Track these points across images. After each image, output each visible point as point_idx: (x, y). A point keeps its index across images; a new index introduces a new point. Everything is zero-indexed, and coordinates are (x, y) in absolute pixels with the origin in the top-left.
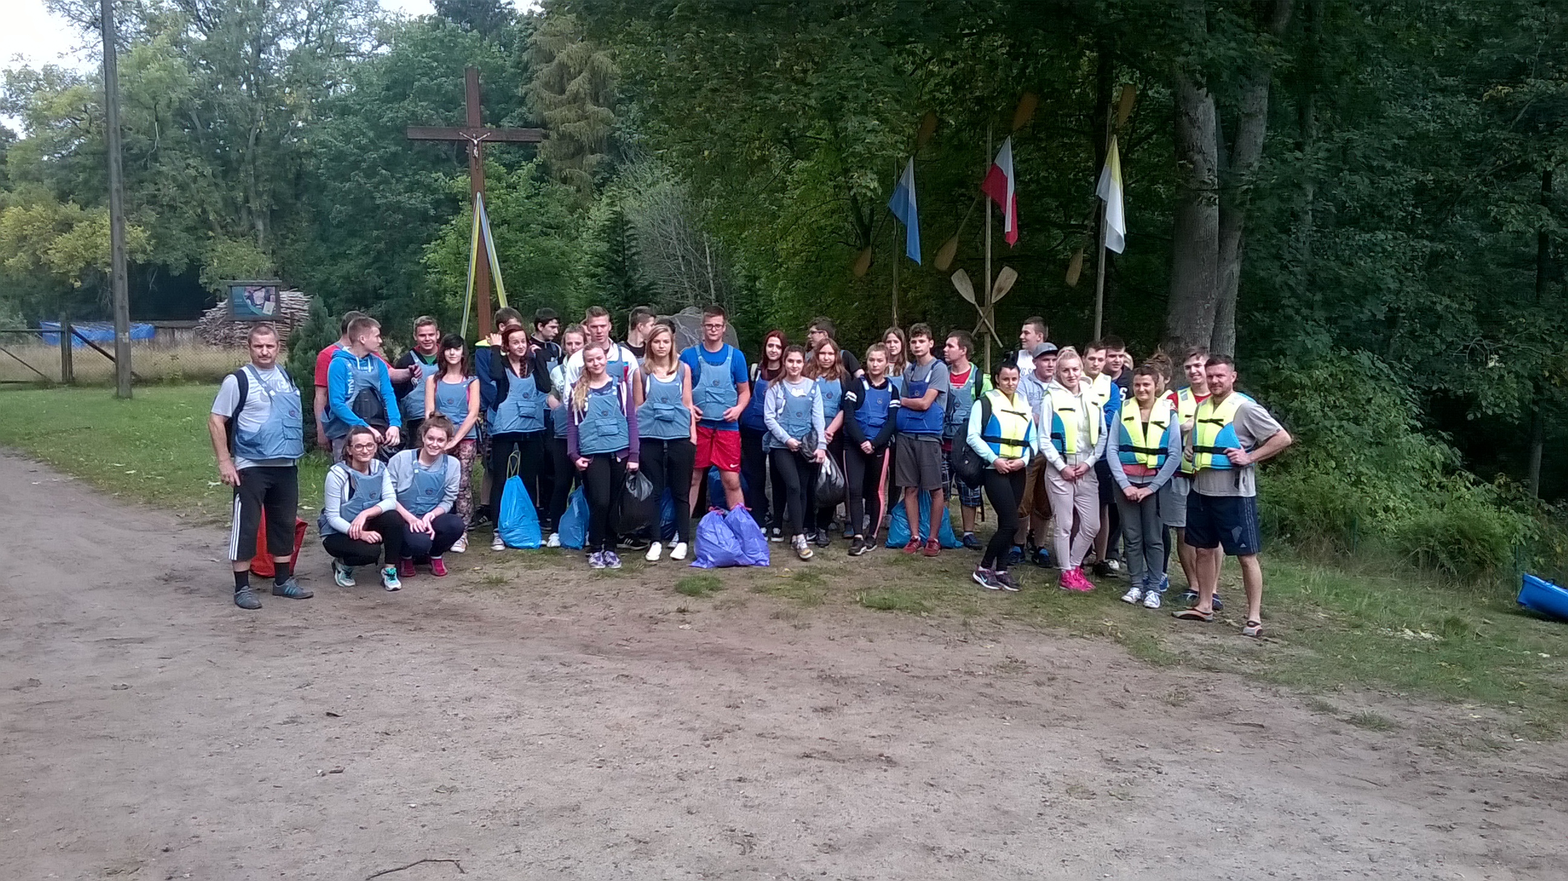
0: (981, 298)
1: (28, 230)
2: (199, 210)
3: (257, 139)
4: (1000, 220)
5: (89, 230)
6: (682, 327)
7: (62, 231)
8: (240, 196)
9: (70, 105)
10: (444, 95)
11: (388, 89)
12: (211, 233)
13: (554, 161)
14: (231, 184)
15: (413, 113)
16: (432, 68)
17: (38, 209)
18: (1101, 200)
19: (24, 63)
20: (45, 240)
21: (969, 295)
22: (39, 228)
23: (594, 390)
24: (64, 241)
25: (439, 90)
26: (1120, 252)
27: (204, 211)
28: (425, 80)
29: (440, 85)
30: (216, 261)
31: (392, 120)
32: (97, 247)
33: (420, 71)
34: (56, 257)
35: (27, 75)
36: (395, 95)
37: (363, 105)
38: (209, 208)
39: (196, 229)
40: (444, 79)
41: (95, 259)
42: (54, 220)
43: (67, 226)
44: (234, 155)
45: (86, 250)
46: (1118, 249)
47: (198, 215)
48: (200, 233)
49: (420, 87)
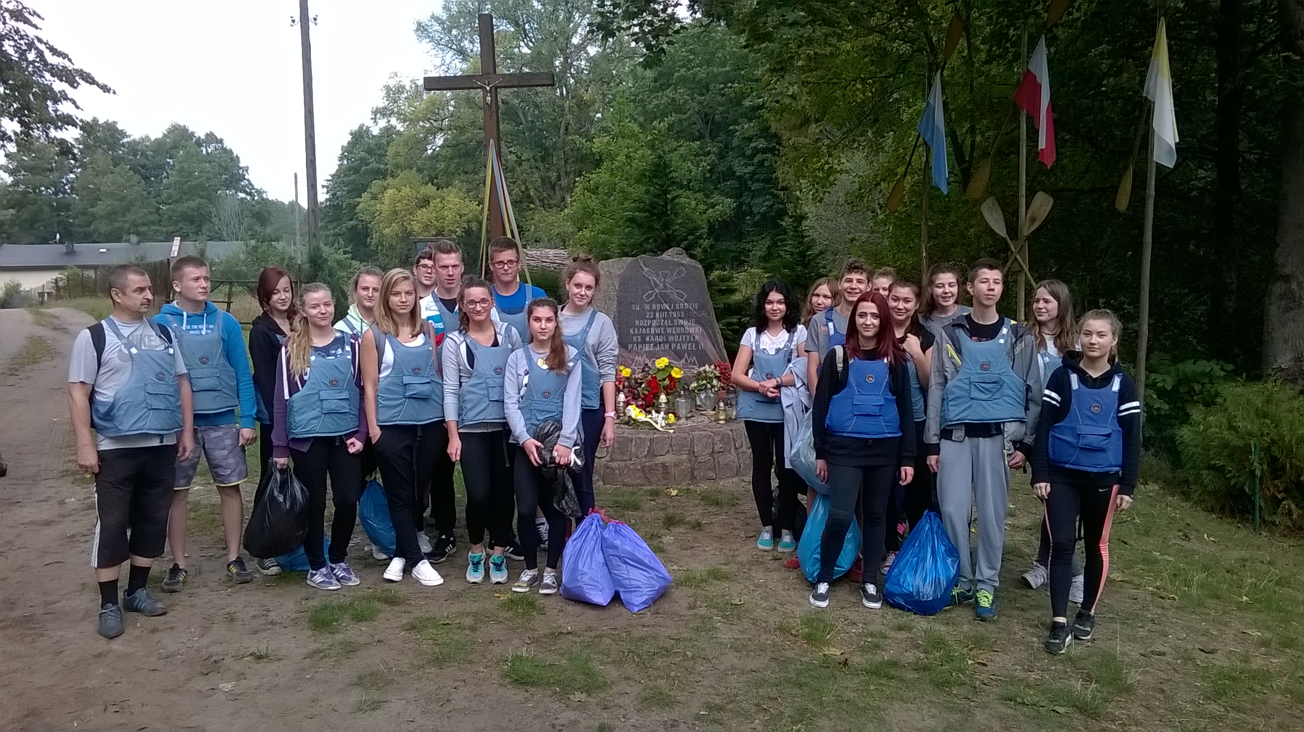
1: (399, 206)
2: (523, 188)
3: (567, 129)
4: (1033, 135)
5: (440, 205)
6: (646, 269)
7: (422, 207)
8: (554, 175)
9: (426, 109)
10: (698, 82)
11: (656, 80)
12: (532, 206)
14: (547, 166)
15: (673, 100)
16: (690, 61)
17: (406, 190)
18: (1150, 101)
20: (411, 214)
21: (999, 227)
22: (407, 204)
23: (316, 349)
24: (423, 214)
25: (695, 77)
27: (527, 189)
28: (683, 71)
29: (695, 75)
32: (444, 219)
33: (679, 64)
34: (417, 227)
35: (400, 89)
36: (661, 85)
38: (530, 186)
39: (521, 202)
42: (417, 198)
43: (425, 202)
44: (548, 143)
45: (437, 221)
46: (1169, 163)
47: (523, 192)
48: (524, 206)
49: (679, 77)
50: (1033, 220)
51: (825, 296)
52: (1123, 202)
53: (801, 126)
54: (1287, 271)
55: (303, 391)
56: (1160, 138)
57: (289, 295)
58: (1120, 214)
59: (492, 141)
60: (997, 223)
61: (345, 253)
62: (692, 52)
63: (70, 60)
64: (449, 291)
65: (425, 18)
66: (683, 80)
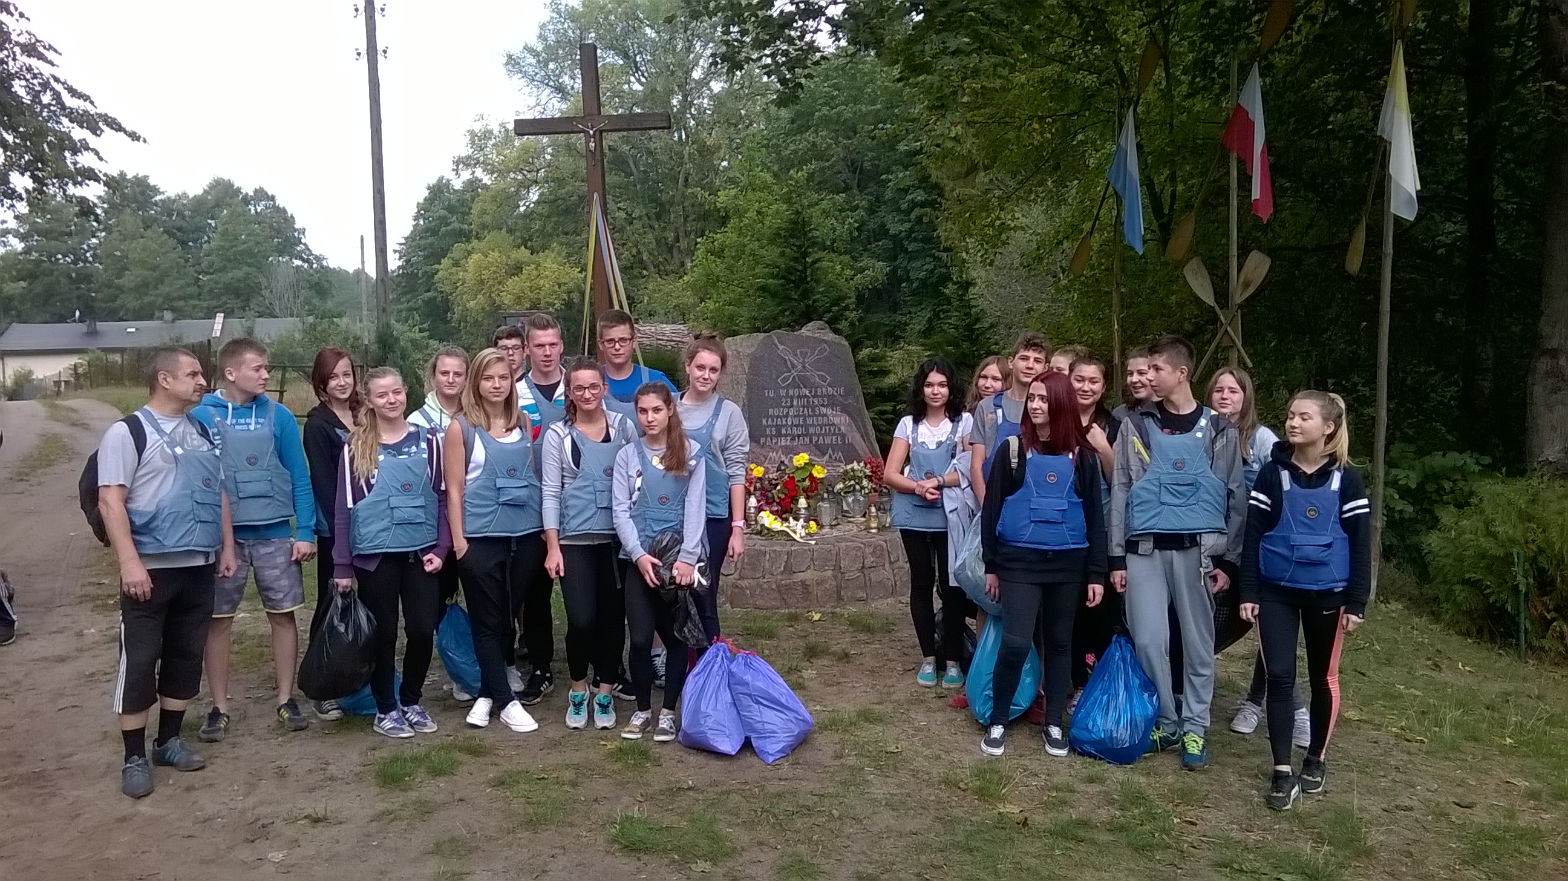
0: (1222, 295)
1: (486, 274)
2: (634, 251)
3: (686, 180)
4: (1245, 180)
5: (535, 273)
6: (781, 347)
7: (514, 275)
8: (671, 236)
9: (519, 158)
10: (843, 123)
11: (793, 121)
12: (645, 272)
13: (946, 181)
14: (663, 225)
15: (814, 144)
16: (833, 98)
18: (1382, 140)
19: (484, 122)
20: (500, 283)
21: (1205, 293)
22: (495, 272)
23: (386, 447)
24: (514, 284)
26: (1412, 219)
27: (639, 252)
28: (825, 110)
29: (839, 115)
30: (646, 298)
31: (795, 152)
32: (540, 289)
33: (821, 101)
34: (507, 299)
35: (487, 134)
36: (799, 127)
37: (770, 140)
38: (642, 249)
39: (632, 268)
40: (844, 107)
41: (539, 299)
42: (507, 265)
43: (517, 269)
44: (664, 198)
45: (532, 292)
46: (1411, 215)
47: (634, 256)
48: (636, 272)
49: (821, 118)
50: (1246, 285)
51: (995, 378)
52: (1354, 263)
53: (967, 174)
54: (1554, 343)
55: (369, 497)
56: (1398, 185)
57: (350, 380)
58: (1350, 277)
59: (596, 195)
60: (1203, 289)
61: (421, 331)
62: (836, 87)
63: (92, 103)
64: (546, 375)
65: (516, 50)
66: (826, 121)
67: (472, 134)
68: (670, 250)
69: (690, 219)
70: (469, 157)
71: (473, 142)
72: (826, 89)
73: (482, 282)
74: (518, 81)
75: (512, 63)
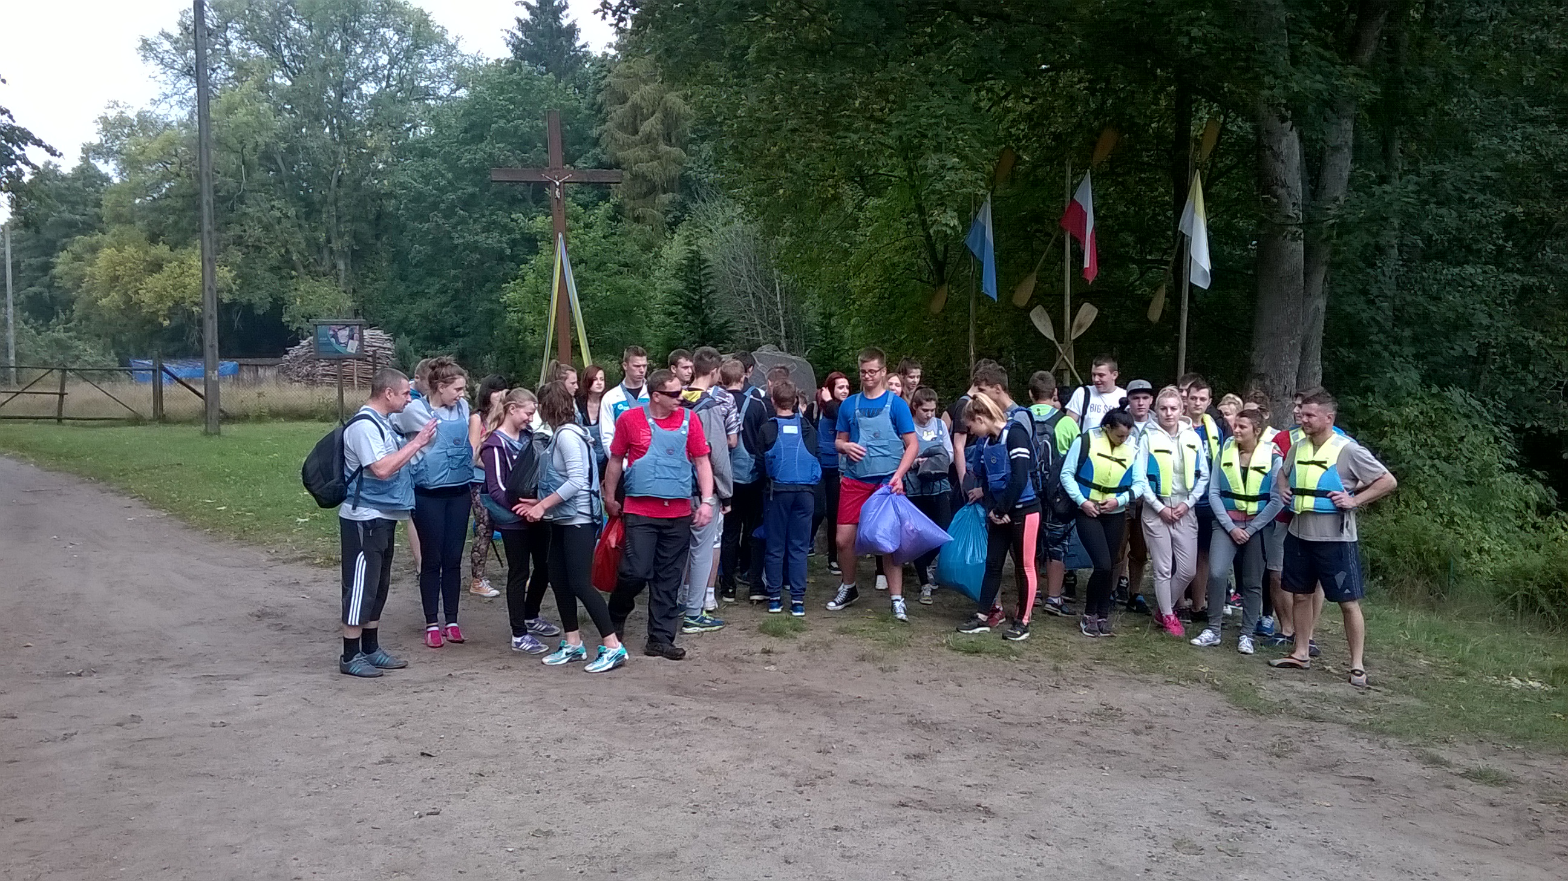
0: (1060, 335)
1: (120, 271)
2: (283, 251)
3: (339, 181)
4: (1078, 256)
5: (178, 271)
6: (760, 365)
7: (153, 271)
8: (322, 237)
9: (162, 150)
10: (521, 137)
11: (466, 131)
12: (294, 273)
13: (626, 200)
14: (313, 225)
15: (491, 155)
16: (509, 111)
17: (130, 250)
18: (1184, 235)
19: (119, 110)
20: (136, 280)
21: (1048, 332)
22: (131, 268)
24: (155, 282)
26: (1206, 288)
27: (287, 251)
29: (516, 128)
30: (298, 300)
31: (470, 161)
32: (185, 287)
33: (497, 114)
34: (146, 297)
35: (122, 121)
37: (442, 147)
38: (292, 248)
39: (280, 268)
40: (521, 121)
41: (183, 298)
42: (145, 260)
43: (157, 266)
44: (317, 197)
45: (175, 290)
46: (1204, 284)
47: (282, 256)
48: (284, 273)
49: (497, 130)
50: (1080, 327)
52: (1155, 314)
56: (1196, 264)
58: (1151, 324)
59: (560, 235)
60: (1045, 329)
63: (11, 117)
65: (152, 36)
67: (104, 120)
68: (319, 250)
69: (343, 219)
70: (101, 145)
71: (105, 129)
72: (503, 102)
73: (116, 278)
74: (153, 66)
75: (147, 46)
